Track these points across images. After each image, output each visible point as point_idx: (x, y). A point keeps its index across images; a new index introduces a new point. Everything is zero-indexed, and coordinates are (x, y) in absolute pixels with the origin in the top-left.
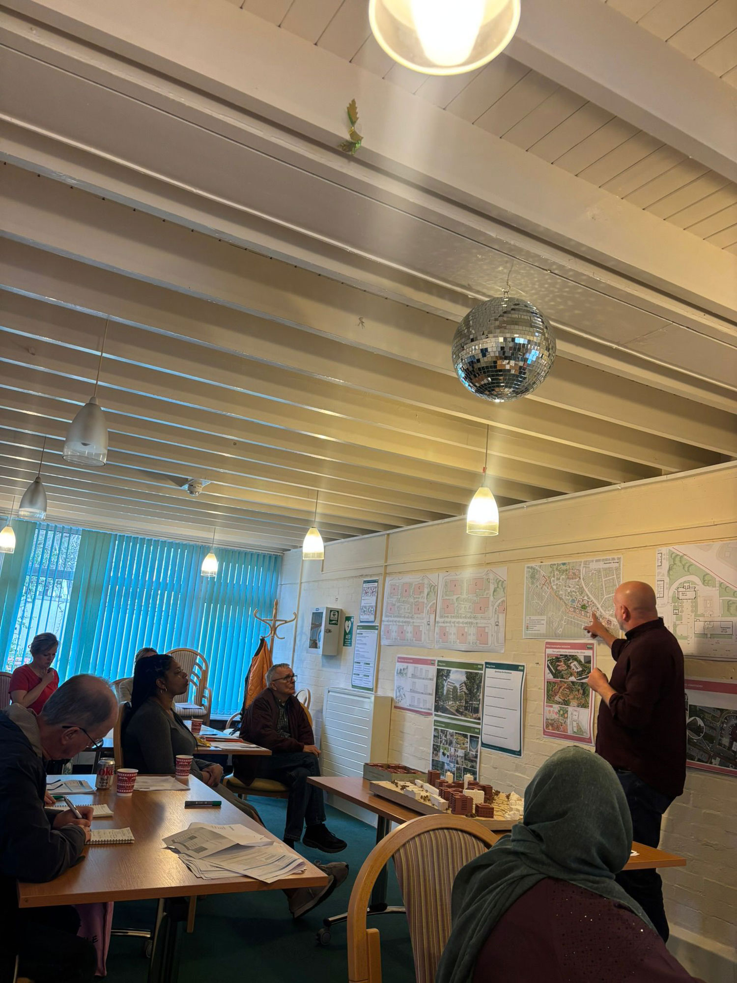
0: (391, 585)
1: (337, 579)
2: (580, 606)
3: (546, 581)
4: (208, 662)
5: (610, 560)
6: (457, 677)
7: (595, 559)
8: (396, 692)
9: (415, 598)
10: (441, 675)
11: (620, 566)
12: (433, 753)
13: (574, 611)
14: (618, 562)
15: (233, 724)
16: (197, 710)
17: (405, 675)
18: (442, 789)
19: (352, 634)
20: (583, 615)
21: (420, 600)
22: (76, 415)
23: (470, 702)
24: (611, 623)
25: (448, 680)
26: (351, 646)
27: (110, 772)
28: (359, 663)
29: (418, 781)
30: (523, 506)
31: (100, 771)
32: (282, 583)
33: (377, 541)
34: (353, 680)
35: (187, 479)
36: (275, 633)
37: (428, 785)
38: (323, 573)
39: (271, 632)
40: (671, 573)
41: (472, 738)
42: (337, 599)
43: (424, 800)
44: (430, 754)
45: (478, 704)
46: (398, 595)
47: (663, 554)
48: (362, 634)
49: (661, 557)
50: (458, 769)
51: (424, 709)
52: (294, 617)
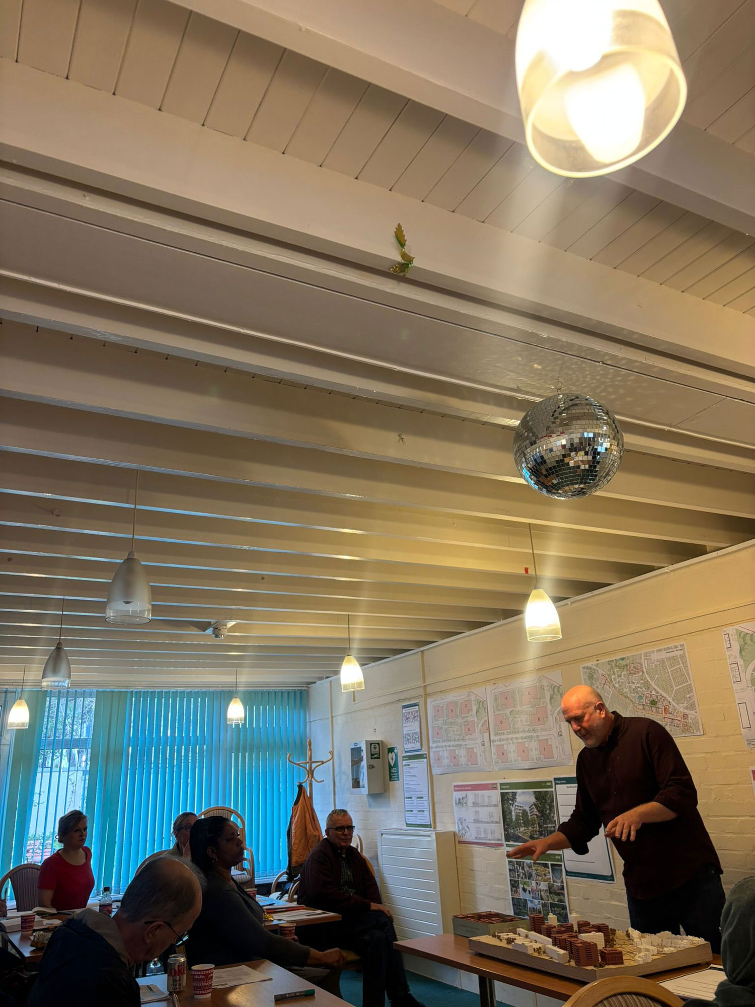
0: (434, 707)
1: (372, 708)
2: (649, 702)
3: (606, 679)
4: (243, 817)
5: (672, 648)
6: (525, 799)
7: (655, 649)
8: (458, 825)
9: (463, 718)
10: (507, 800)
11: (685, 654)
12: (512, 890)
13: (644, 709)
14: (681, 650)
15: (280, 887)
16: (239, 876)
17: (465, 805)
18: (555, 937)
19: (398, 766)
20: (654, 711)
21: (470, 719)
22: (114, 574)
23: (545, 826)
24: (687, 717)
25: (516, 804)
26: (398, 780)
27: (182, 970)
28: (411, 798)
29: (521, 929)
30: (566, 603)
31: (171, 971)
32: (311, 720)
33: (411, 660)
34: (407, 818)
35: (210, 622)
36: (312, 776)
37: (533, 933)
38: (355, 703)
39: (309, 777)
40: (743, 653)
41: (555, 867)
42: (375, 729)
43: (539, 953)
44: (508, 892)
45: (554, 827)
46: (444, 717)
47: (730, 634)
48: (409, 765)
49: (729, 638)
50: (544, 905)
51: (493, 840)
52: (331, 757)
